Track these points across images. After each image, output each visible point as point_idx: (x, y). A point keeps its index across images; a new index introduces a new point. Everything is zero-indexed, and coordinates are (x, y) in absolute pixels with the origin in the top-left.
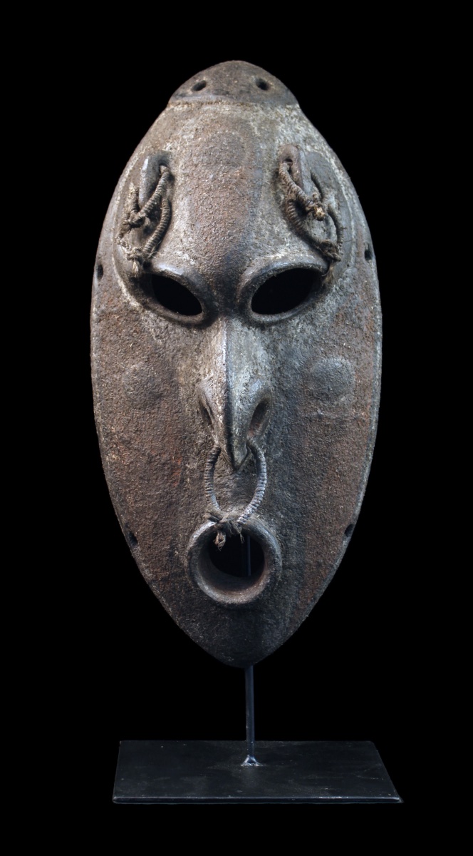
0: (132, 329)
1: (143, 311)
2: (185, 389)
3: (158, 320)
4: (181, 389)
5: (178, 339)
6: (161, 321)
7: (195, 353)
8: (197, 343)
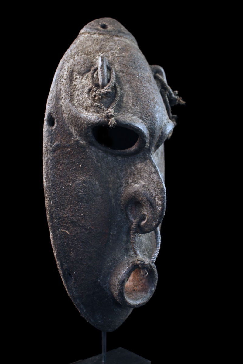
0: (81, 156)
1: (88, 147)
2: (113, 191)
3: (98, 152)
4: (111, 191)
5: (109, 163)
6: (99, 152)
7: (119, 171)
8: (121, 165)
